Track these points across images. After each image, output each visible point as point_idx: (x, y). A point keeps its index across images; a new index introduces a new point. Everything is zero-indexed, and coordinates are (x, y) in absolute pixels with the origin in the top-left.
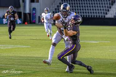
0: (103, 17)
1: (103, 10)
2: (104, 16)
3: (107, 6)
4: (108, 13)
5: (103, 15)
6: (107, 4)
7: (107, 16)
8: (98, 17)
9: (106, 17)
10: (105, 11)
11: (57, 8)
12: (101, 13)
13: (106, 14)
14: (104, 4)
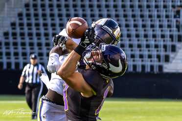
0: (156, 70)
1: (156, 46)
2: (161, 68)
3: (168, 33)
4: (173, 58)
5: (156, 63)
6: (169, 26)
7: (169, 68)
8: (139, 69)
9: (165, 70)
10: (162, 49)
11: (11, 31)
12: (150, 56)
13: (167, 59)
14: (161, 26)
